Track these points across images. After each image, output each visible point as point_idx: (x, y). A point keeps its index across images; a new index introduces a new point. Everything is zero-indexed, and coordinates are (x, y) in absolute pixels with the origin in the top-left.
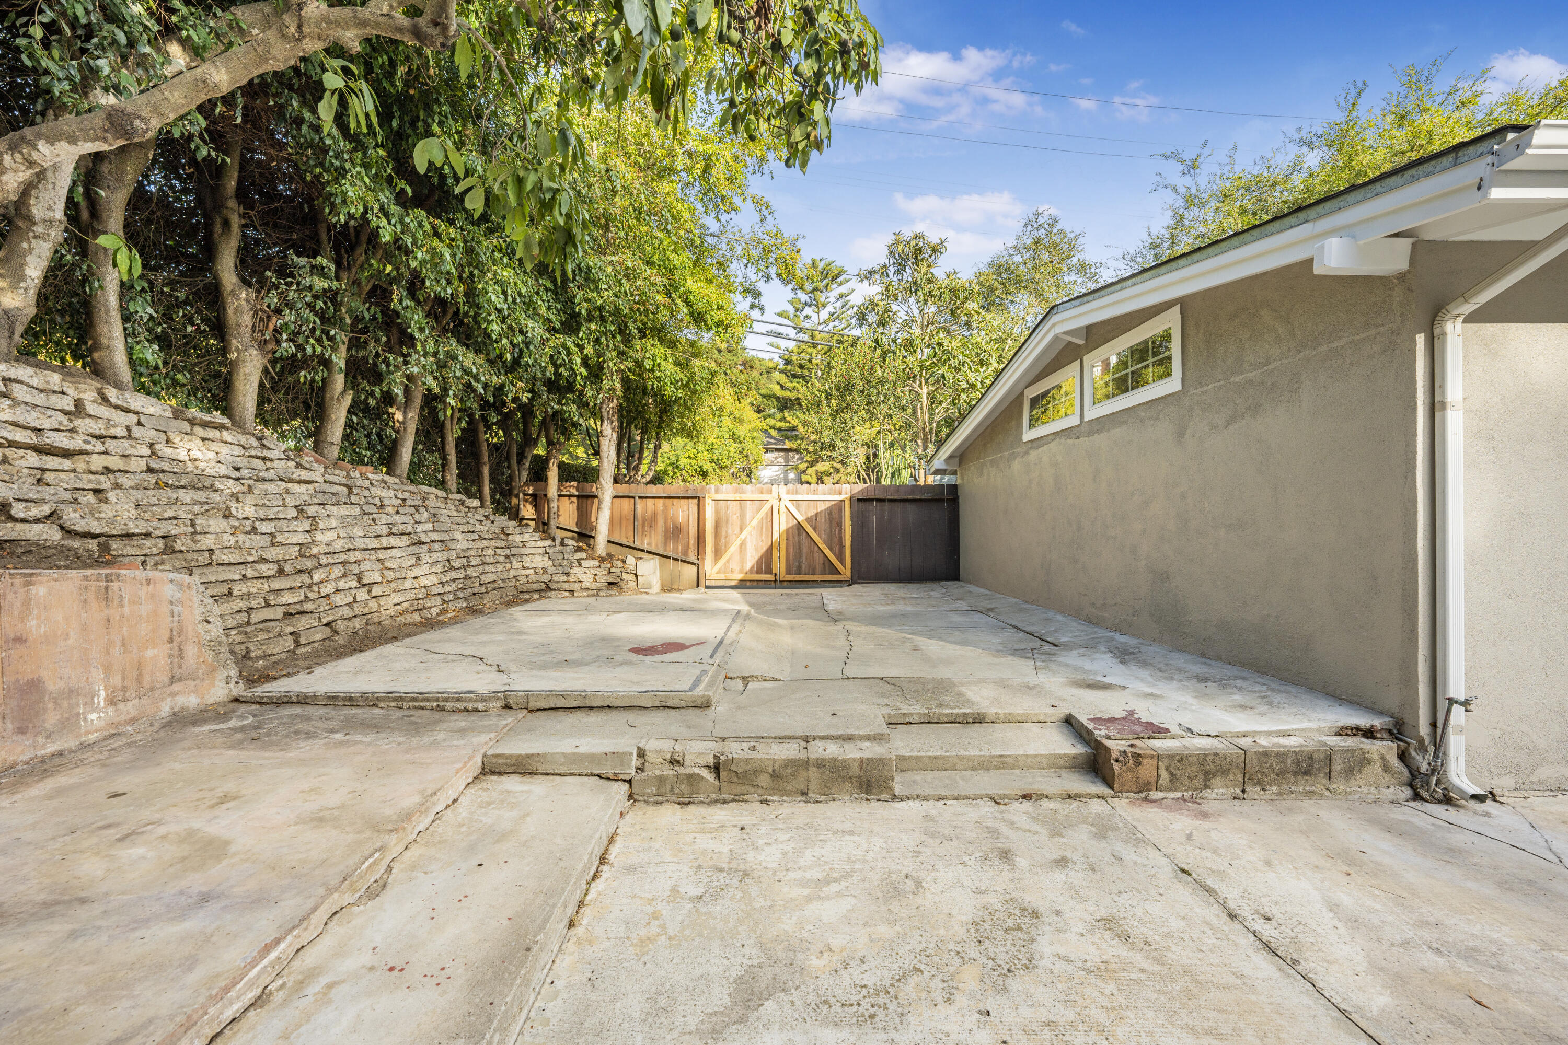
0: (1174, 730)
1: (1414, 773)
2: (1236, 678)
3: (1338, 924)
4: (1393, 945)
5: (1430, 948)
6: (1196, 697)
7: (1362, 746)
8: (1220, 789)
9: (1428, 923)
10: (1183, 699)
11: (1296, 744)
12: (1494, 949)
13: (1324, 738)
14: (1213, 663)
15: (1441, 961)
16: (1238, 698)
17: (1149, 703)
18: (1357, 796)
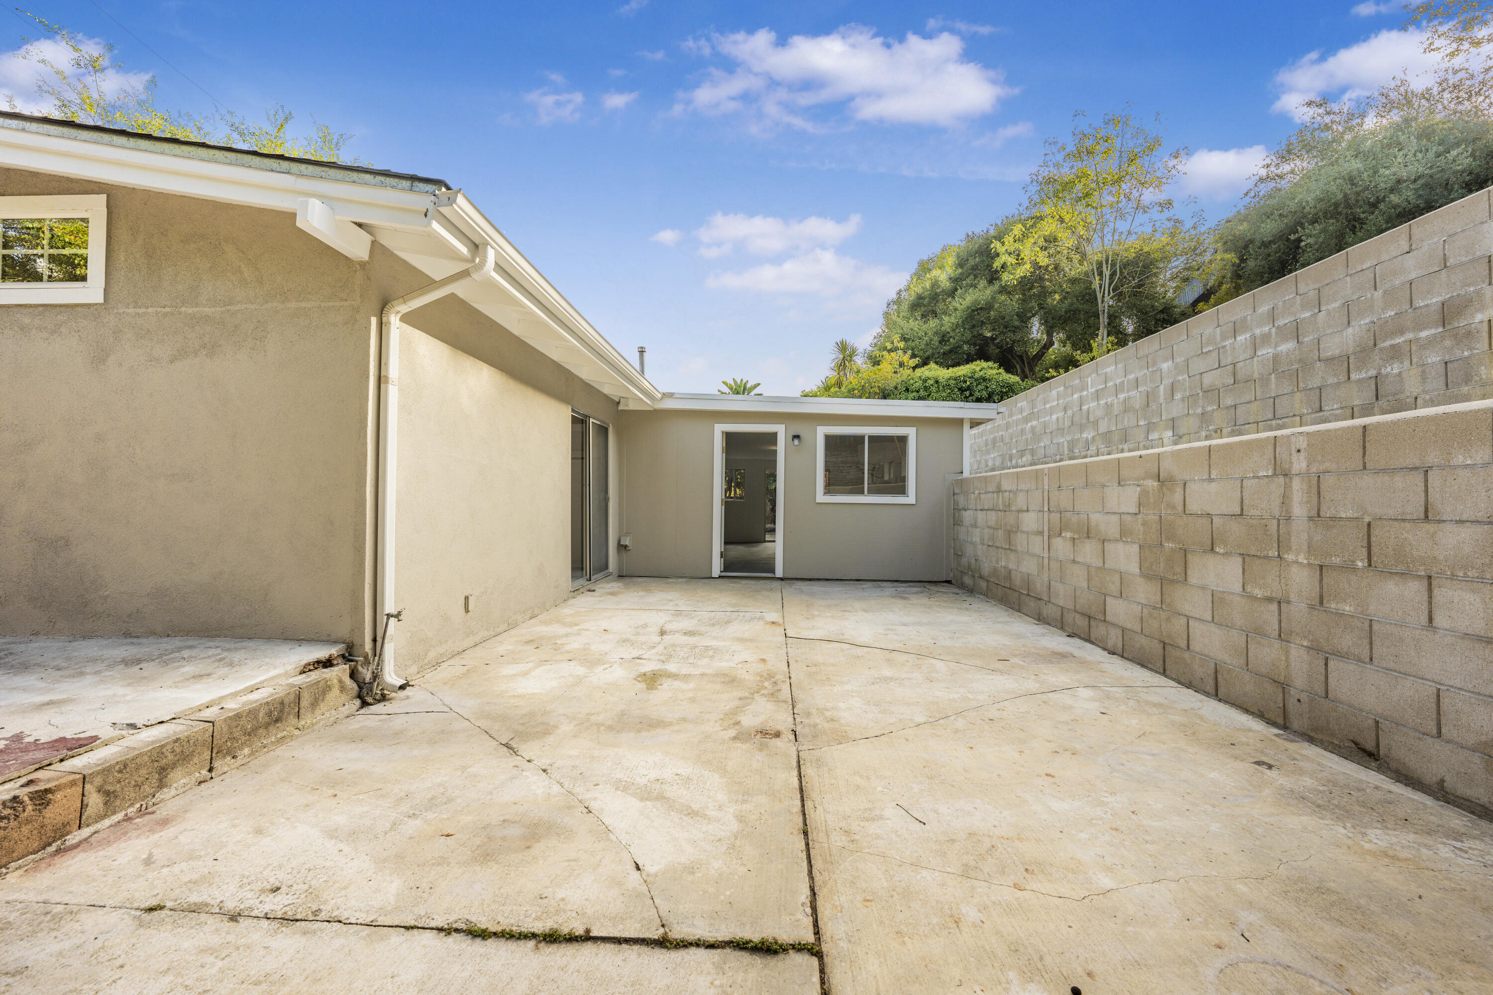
0: (106, 732)
1: (361, 685)
2: (180, 649)
3: (342, 846)
4: (386, 833)
5: (409, 817)
6: (129, 685)
7: (324, 676)
8: (180, 779)
9: (401, 799)
10: (110, 692)
11: (266, 695)
12: (442, 790)
13: (291, 680)
14: (144, 641)
15: (418, 822)
16: (189, 669)
17: (49, 714)
18: (322, 723)
